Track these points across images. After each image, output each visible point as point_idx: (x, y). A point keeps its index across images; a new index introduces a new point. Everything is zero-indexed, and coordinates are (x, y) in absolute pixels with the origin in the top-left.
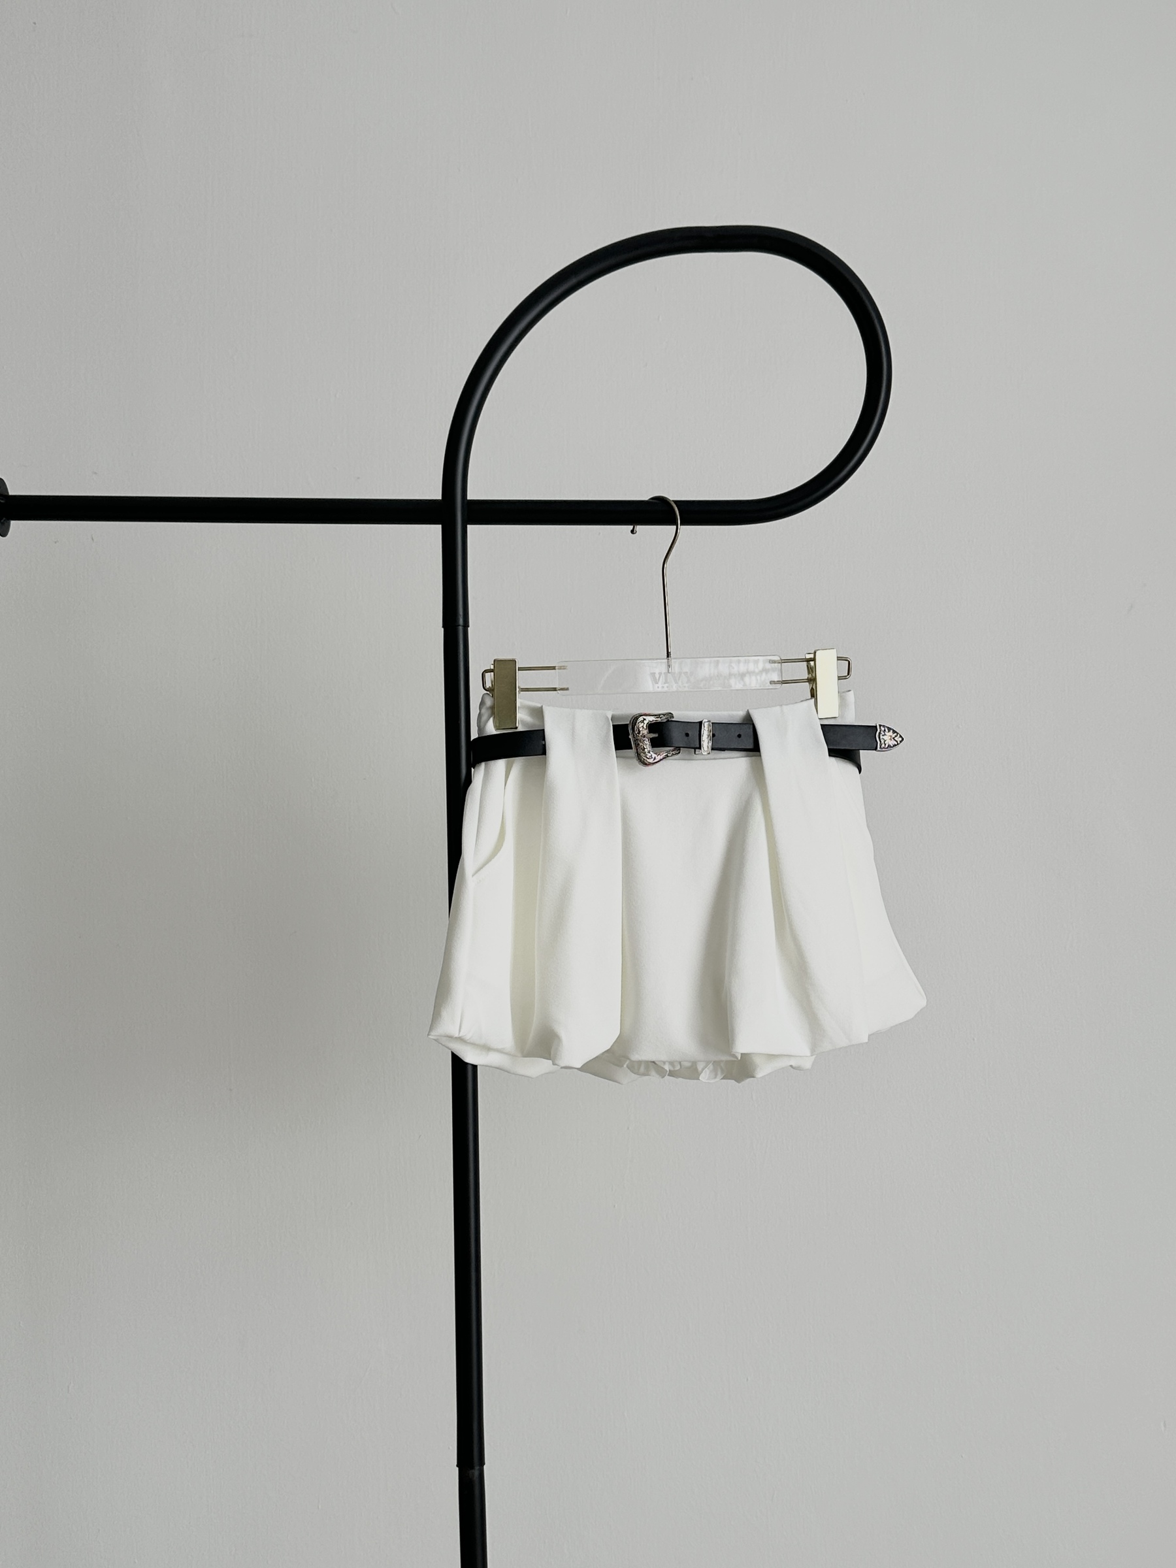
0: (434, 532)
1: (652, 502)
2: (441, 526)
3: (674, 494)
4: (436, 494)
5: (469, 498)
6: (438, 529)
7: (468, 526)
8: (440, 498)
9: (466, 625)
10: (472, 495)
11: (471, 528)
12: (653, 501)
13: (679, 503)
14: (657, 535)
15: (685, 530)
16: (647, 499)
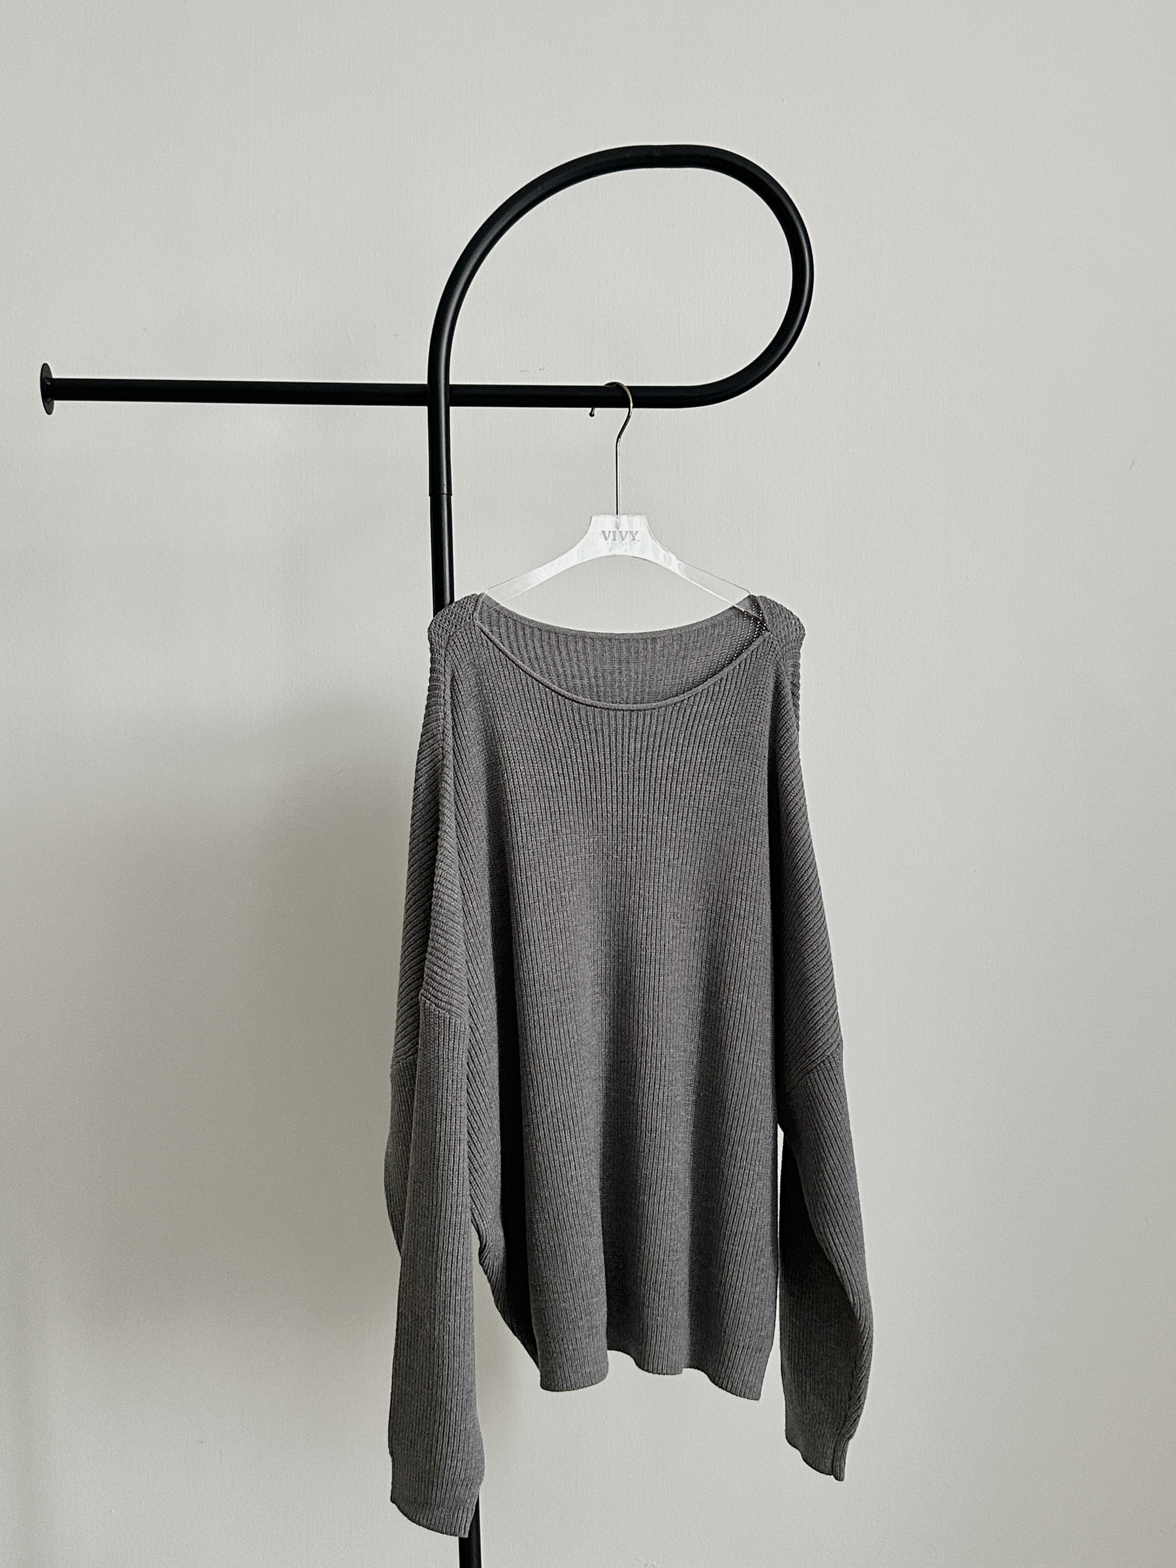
0: (421, 413)
1: (608, 388)
2: (426, 408)
4: (422, 379)
5: (451, 382)
7: (451, 408)
9: (449, 494)
11: (453, 410)
12: (610, 386)
16: (603, 385)
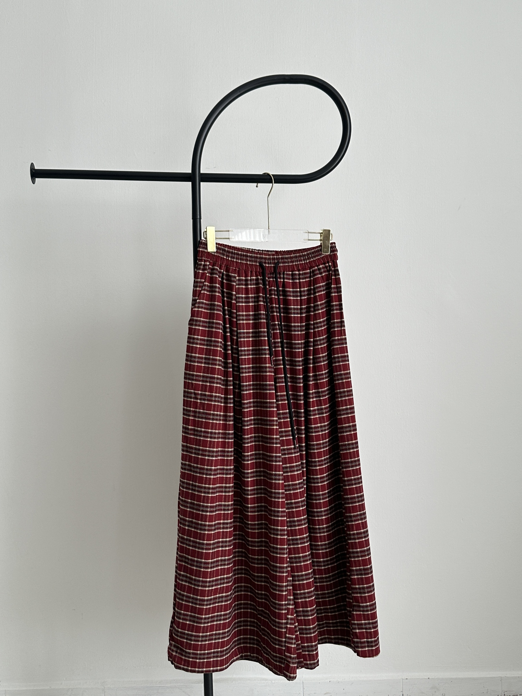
3: (271, 173)
4: (189, 171)
6: (190, 184)
8: (190, 172)
9: (200, 219)
10: (201, 172)
11: (201, 183)
12: (265, 174)
13: (273, 175)
14: (265, 187)
15: (276, 185)
16: (261, 173)
